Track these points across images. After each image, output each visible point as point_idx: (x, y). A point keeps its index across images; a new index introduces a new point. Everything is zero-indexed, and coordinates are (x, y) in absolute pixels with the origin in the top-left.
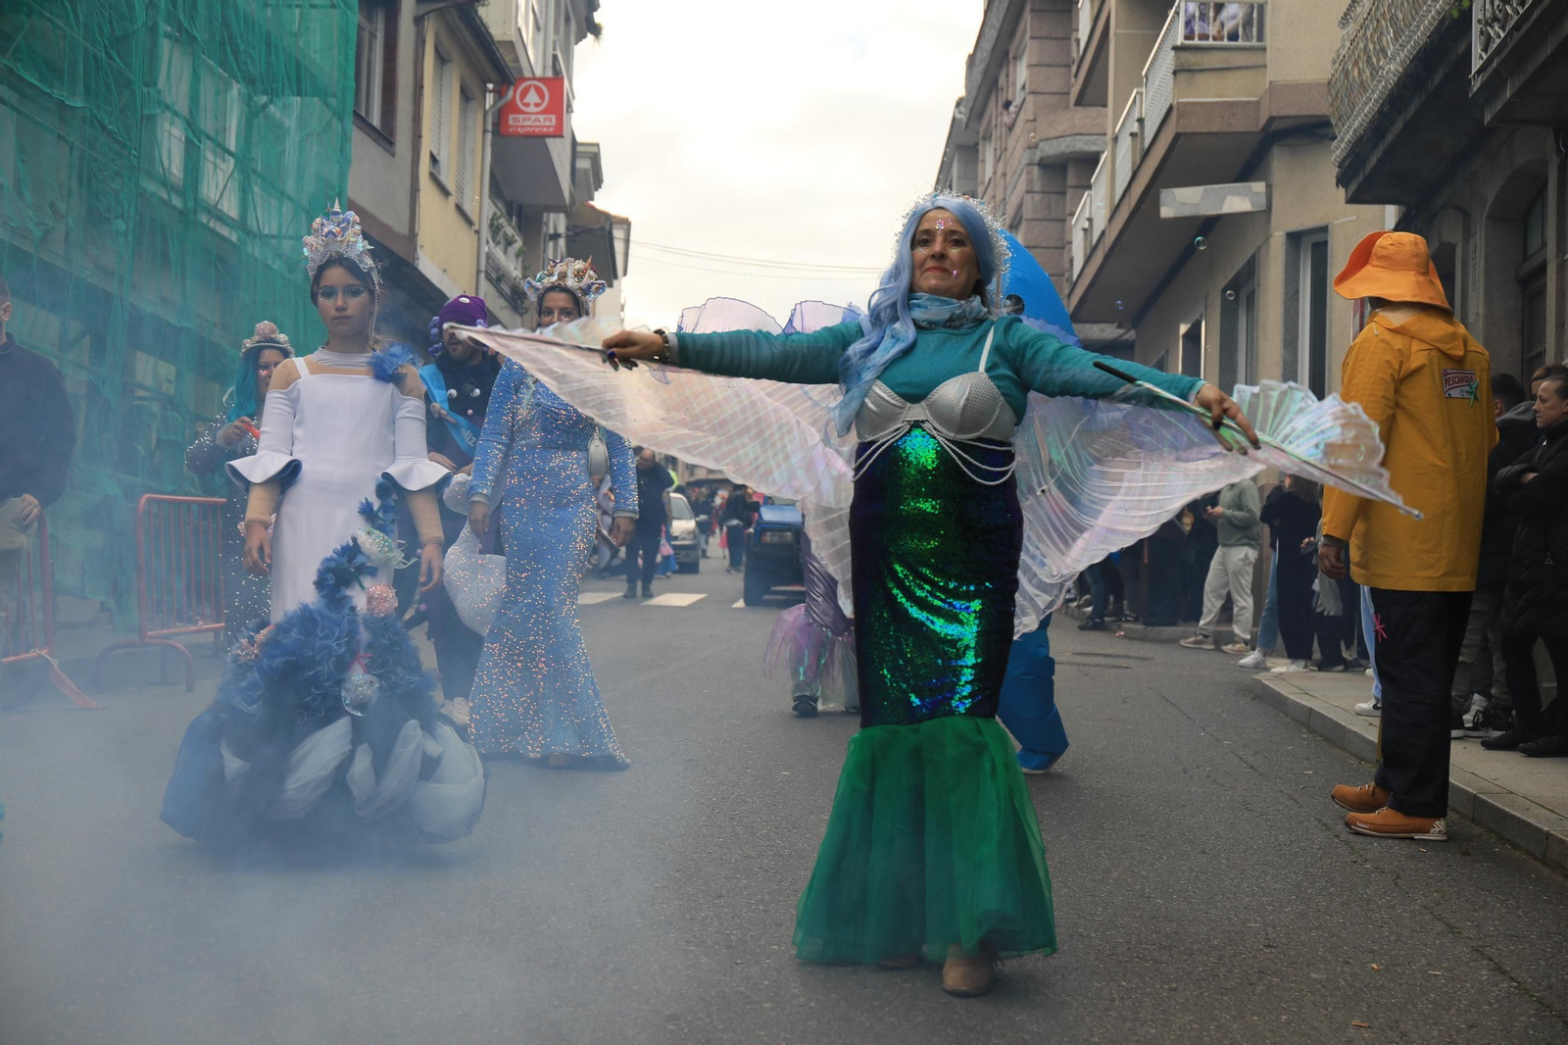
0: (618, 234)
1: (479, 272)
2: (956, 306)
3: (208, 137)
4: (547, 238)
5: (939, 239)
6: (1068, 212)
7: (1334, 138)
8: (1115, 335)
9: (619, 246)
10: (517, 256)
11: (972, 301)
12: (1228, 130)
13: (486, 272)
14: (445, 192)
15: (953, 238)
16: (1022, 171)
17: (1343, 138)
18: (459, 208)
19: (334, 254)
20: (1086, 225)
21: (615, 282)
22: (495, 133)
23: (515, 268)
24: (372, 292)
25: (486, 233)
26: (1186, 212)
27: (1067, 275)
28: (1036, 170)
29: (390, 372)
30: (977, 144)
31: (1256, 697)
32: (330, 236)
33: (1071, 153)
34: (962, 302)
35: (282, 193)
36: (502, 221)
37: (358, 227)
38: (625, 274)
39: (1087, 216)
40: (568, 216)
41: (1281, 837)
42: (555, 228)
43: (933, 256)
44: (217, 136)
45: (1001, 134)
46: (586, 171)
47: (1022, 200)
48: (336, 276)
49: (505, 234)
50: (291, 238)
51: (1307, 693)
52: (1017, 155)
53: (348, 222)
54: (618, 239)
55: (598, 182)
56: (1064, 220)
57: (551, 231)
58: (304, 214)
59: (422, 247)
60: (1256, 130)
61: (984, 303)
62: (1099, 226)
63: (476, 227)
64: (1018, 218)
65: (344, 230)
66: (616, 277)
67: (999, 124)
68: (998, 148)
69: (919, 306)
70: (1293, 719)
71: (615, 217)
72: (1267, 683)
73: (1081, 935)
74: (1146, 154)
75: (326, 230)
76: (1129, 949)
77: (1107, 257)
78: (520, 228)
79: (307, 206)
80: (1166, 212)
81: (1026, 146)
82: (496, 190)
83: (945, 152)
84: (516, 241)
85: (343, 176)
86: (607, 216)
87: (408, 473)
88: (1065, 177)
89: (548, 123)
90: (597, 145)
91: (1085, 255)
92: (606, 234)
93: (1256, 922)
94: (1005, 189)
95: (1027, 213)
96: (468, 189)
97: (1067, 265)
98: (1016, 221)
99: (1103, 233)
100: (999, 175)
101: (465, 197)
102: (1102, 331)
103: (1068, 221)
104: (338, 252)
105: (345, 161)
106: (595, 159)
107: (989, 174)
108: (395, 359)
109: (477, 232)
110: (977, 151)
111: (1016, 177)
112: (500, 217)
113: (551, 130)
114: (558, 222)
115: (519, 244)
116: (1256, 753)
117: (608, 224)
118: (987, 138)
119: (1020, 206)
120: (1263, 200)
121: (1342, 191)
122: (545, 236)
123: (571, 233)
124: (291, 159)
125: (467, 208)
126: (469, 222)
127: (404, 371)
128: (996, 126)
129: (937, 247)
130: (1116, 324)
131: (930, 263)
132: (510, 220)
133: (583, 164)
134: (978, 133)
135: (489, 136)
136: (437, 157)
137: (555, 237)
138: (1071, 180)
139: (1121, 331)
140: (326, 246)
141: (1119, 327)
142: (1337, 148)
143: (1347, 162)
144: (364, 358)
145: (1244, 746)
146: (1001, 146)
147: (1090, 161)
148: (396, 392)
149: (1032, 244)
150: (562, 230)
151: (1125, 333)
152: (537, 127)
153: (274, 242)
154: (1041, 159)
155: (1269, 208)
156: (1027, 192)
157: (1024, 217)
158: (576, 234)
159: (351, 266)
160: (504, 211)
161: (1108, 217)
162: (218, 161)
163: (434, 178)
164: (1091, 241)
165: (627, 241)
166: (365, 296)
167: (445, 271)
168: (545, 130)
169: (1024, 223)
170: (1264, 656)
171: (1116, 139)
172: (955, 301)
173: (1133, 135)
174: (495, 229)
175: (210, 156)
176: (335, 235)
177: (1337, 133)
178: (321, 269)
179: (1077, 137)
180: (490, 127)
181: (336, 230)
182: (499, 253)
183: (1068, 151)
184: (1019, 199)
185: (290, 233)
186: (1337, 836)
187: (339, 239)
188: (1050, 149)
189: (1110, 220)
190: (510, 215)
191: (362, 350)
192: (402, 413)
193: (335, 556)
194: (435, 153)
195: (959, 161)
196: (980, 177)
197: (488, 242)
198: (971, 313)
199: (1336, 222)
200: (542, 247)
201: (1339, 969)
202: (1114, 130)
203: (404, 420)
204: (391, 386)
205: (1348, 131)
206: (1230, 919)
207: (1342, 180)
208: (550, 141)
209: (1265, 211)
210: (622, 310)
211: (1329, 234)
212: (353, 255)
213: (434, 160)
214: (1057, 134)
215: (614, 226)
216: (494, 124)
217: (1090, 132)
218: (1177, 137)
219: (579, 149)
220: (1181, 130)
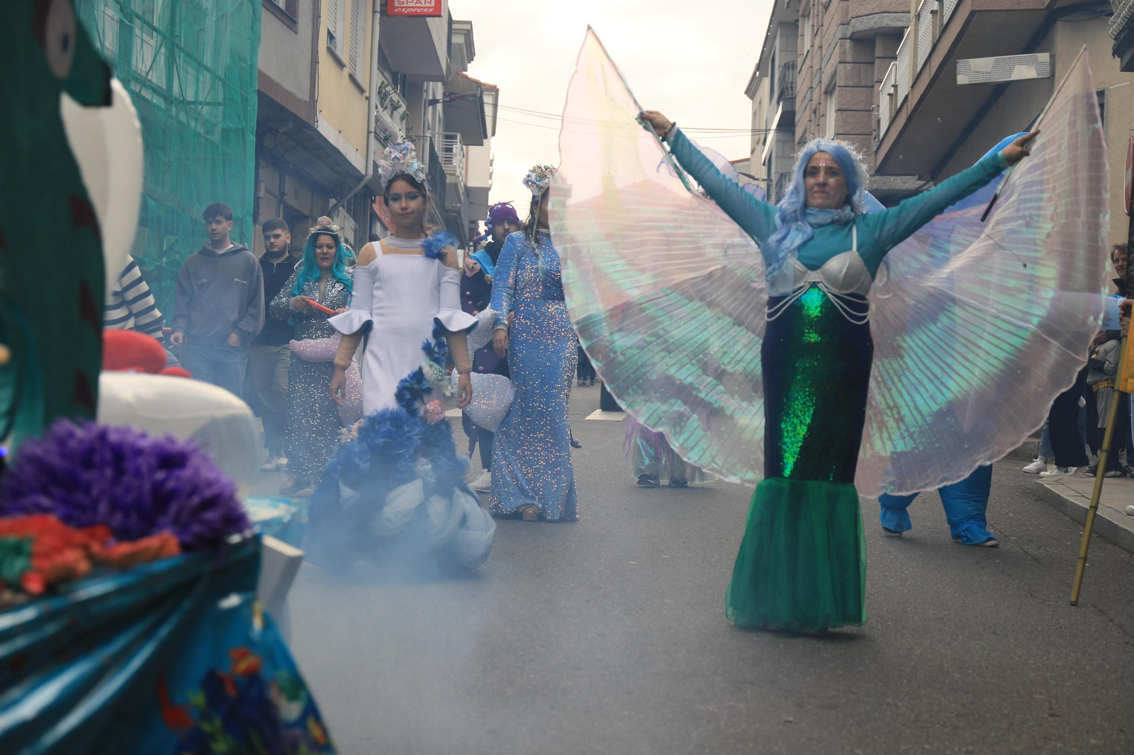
0: (488, 99)
1: (369, 132)
2: (836, 214)
3: (138, 16)
4: (427, 105)
5: (822, 173)
6: (876, 80)
7: (1112, 14)
8: (916, 186)
9: (488, 110)
10: (402, 119)
11: (845, 210)
12: (1018, 7)
13: (375, 133)
14: (341, 64)
15: (830, 171)
16: (837, 44)
17: (1120, 14)
18: (352, 78)
19: (398, 172)
20: (892, 90)
21: (485, 141)
22: (382, 13)
23: (400, 130)
24: (424, 196)
25: (375, 99)
26: (980, 79)
27: (874, 134)
28: (848, 43)
29: (436, 252)
30: (797, 21)
31: (1039, 499)
32: (396, 160)
33: (879, 28)
34: (839, 211)
35: (200, 64)
36: (389, 89)
37: (414, 153)
38: (493, 134)
39: (893, 83)
40: (445, 84)
41: (1062, 621)
42: (434, 95)
43: (818, 185)
44: (144, 16)
45: (818, 12)
46: (460, 45)
47: (836, 69)
48: (401, 186)
49: (392, 100)
50: (208, 104)
51: (1083, 496)
52: (832, 31)
53: (407, 149)
54: (487, 103)
55: (471, 56)
56: (873, 87)
57: (431, 98)
58: (220, 83)
59: (321, 111)
60: (1041, 7)
61: (852, 210)
62: (903, 91)
63: (367, 95)
64: (833, 83)
65: (405, 155)
66: (486, 137)
67: (816, 3)
68: (815, 24)
69: (811, 214)
70: (1072, 518)
71: (485, 85)
72: (1048, 486)
73: (889, 704)
74: (945, 29)
75: (393, 156)
76: (931, 716)
77: (910, 119)
78: (404, 95)
79: (223, 77)
80: (962, 79)
81: (840, 22)
82: (384, 63)
83: (769, 27)
84: (401, 106)
85: (254, 51)
86: (478, 84)
87: (450, 319)
88: (873, 50)
89: (428, 5)
90: (470, 23)
91: (890, 117)
92: (478, 100)
93: (1041, 694)
94: (822, 59)
95: (840, 81)
96: (359, 61)
97: (874, 126)
98: (831, 88)
99: (906, 97)
100: (816, 47)
101: (357, 68)
102: (905, 182)
103: (876, 88)
104: (401, 171)
105: (255, 38)
106: (468, 34)
107: (807, 46)
108: (439, 243)
109: (367, 98)
110: (797, 26)
111: (831, 49)
112: (387, 86)
113: (431, 10)
114: (436, 90)
115: (403, 109)
116: (1040, 547)
117: (479, 91)
118: (806, 15)
119: (834, 74)
120: (1047, 69)
121: (1118, 60)
122: (425, 101)
123: (448, 99)
124: (209, 37)
125: (359, 78)
126: (361, 90)
127: (446, 251)
128: (814, 5)
129: (821, 178)
130: (917, 176)
131: (816, 189)
132: (395, 88)
133: (458, 39)
134: (798, 11)
135: (378, 15)
136: (334, 34)
137: (434, 102)
138: (879, 51)
139: (922, 183)
140: (393, 166)
141: (919, 179)
142: (1114, 23)
143: (1123, 35)
144: (419, 242)
145: (1029, 541)
146: (818, 22)
147: (896, 35)
148: (441, 264)
149: (844, 108)
150: (439, 96)
151: (925, 184)
152: (419, 7)
153: (193, 106)
154: (853, 33)
155: (1053, 75)
156: (840, 62)
157: (837, 85)
158: (451, 100)
159: (411, 180)
160: (390, 81)
161: (911, 85)
162: (145, 37)
163: (331, 52)
164: (896, 105)
165: (495, 106)
166: (420, 199)
167: (340, 132)
168: (426, 10)
169: (837, 89)
170: (1045, 464)
171: (918, 16)
172: (834, 210)
173: (933, 12)
174: (383, 96)
175: (137, 32)
176: (399, 159)
177: (1114, 9)
178: (391, 182)
179: (884, 14)
180: (378, 8)
181: (399, 155)
182: (385, 116)
183: (876, 27)
184: (833, 68)
185: (209, 100)
186: (1111, 620)
187: (402, 161)
188: (860, 25)
189: (912, 87)
190: (395, 83)
191: (418, 237)
192: (446, 278)
193: (408, 379)
194: (331, 31)
195: (781, 35)
196: (799, 50)
197: (376, 107)
198: (845, 218)
199: (1111, 87)
200: (423, 111)
201: (1114, 736)
202: (917, 8)
203: (447, 284)
204: (437, 261)
205: (1124, 8)
206: (1018, 692)
207: (1118, 51)
208: (429, 20)
209: (1049, 78)
210: (491, 165)
211: (1106, 98)
212: (411, 172)
213: (331, 36)
214: (867, 12)
215: (484, 93)
216: (381, 6)
217: (895, 10)
218: (973, 13)
219: (454, 26)
220: (975, 8)
